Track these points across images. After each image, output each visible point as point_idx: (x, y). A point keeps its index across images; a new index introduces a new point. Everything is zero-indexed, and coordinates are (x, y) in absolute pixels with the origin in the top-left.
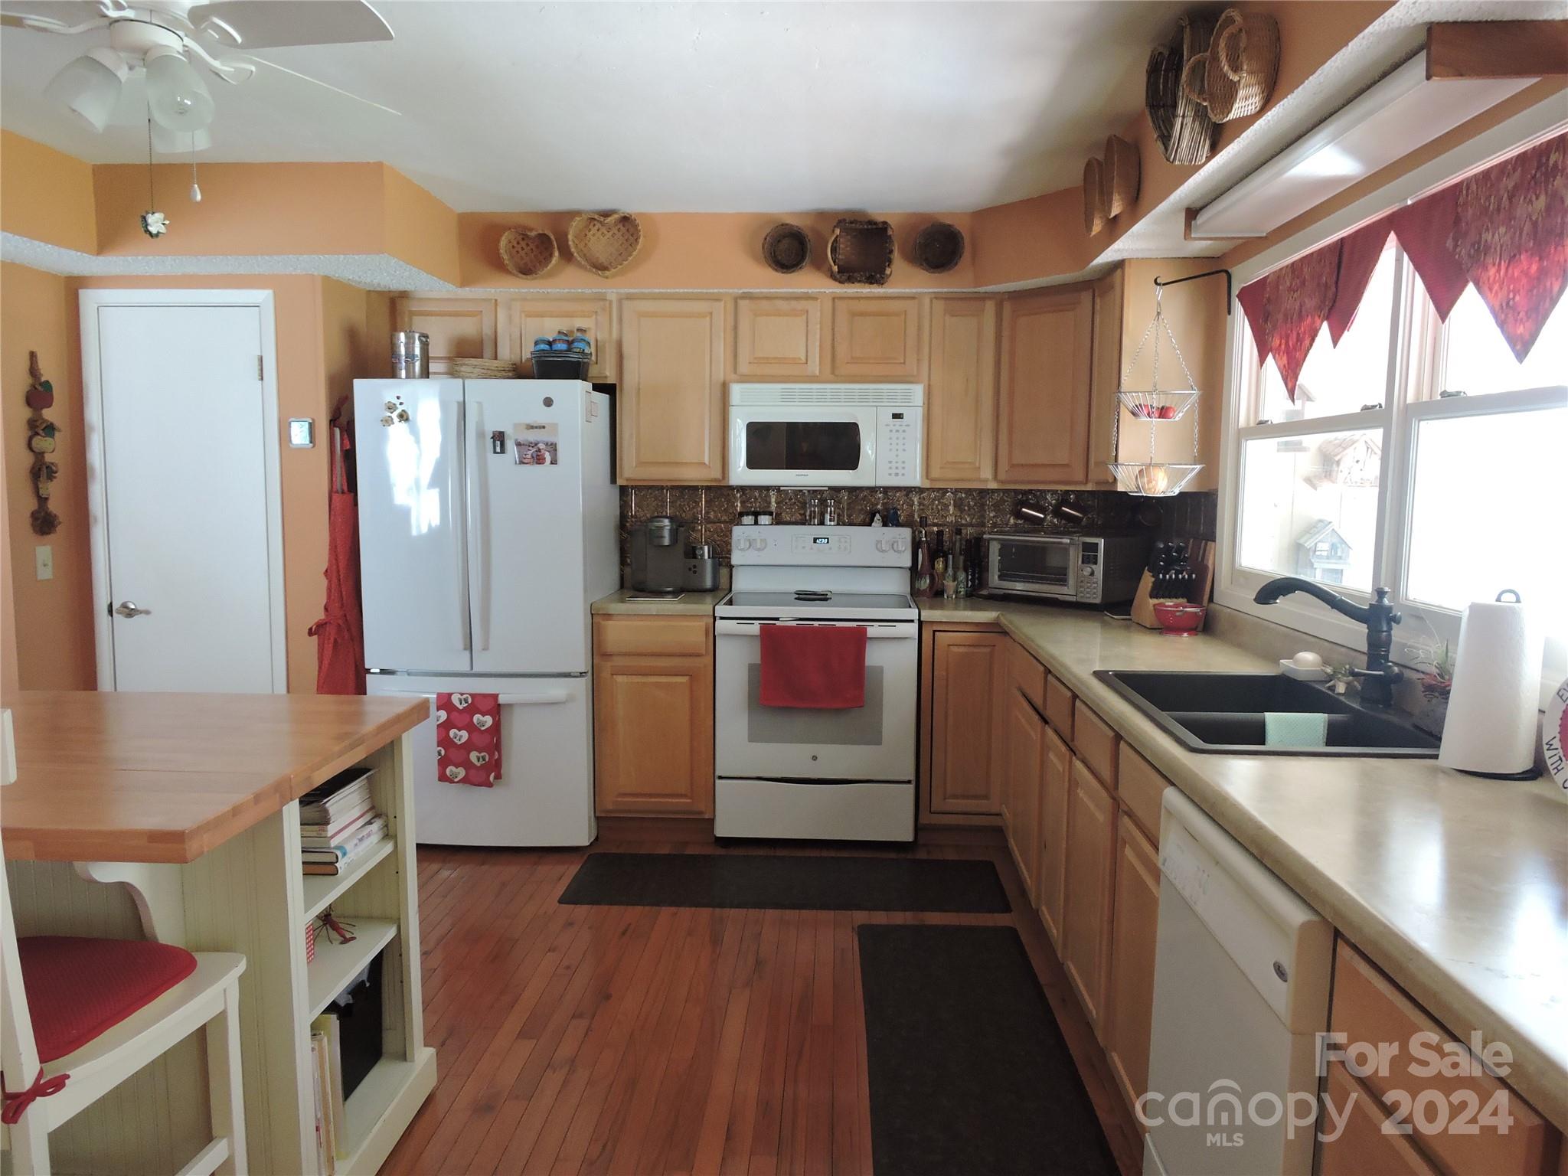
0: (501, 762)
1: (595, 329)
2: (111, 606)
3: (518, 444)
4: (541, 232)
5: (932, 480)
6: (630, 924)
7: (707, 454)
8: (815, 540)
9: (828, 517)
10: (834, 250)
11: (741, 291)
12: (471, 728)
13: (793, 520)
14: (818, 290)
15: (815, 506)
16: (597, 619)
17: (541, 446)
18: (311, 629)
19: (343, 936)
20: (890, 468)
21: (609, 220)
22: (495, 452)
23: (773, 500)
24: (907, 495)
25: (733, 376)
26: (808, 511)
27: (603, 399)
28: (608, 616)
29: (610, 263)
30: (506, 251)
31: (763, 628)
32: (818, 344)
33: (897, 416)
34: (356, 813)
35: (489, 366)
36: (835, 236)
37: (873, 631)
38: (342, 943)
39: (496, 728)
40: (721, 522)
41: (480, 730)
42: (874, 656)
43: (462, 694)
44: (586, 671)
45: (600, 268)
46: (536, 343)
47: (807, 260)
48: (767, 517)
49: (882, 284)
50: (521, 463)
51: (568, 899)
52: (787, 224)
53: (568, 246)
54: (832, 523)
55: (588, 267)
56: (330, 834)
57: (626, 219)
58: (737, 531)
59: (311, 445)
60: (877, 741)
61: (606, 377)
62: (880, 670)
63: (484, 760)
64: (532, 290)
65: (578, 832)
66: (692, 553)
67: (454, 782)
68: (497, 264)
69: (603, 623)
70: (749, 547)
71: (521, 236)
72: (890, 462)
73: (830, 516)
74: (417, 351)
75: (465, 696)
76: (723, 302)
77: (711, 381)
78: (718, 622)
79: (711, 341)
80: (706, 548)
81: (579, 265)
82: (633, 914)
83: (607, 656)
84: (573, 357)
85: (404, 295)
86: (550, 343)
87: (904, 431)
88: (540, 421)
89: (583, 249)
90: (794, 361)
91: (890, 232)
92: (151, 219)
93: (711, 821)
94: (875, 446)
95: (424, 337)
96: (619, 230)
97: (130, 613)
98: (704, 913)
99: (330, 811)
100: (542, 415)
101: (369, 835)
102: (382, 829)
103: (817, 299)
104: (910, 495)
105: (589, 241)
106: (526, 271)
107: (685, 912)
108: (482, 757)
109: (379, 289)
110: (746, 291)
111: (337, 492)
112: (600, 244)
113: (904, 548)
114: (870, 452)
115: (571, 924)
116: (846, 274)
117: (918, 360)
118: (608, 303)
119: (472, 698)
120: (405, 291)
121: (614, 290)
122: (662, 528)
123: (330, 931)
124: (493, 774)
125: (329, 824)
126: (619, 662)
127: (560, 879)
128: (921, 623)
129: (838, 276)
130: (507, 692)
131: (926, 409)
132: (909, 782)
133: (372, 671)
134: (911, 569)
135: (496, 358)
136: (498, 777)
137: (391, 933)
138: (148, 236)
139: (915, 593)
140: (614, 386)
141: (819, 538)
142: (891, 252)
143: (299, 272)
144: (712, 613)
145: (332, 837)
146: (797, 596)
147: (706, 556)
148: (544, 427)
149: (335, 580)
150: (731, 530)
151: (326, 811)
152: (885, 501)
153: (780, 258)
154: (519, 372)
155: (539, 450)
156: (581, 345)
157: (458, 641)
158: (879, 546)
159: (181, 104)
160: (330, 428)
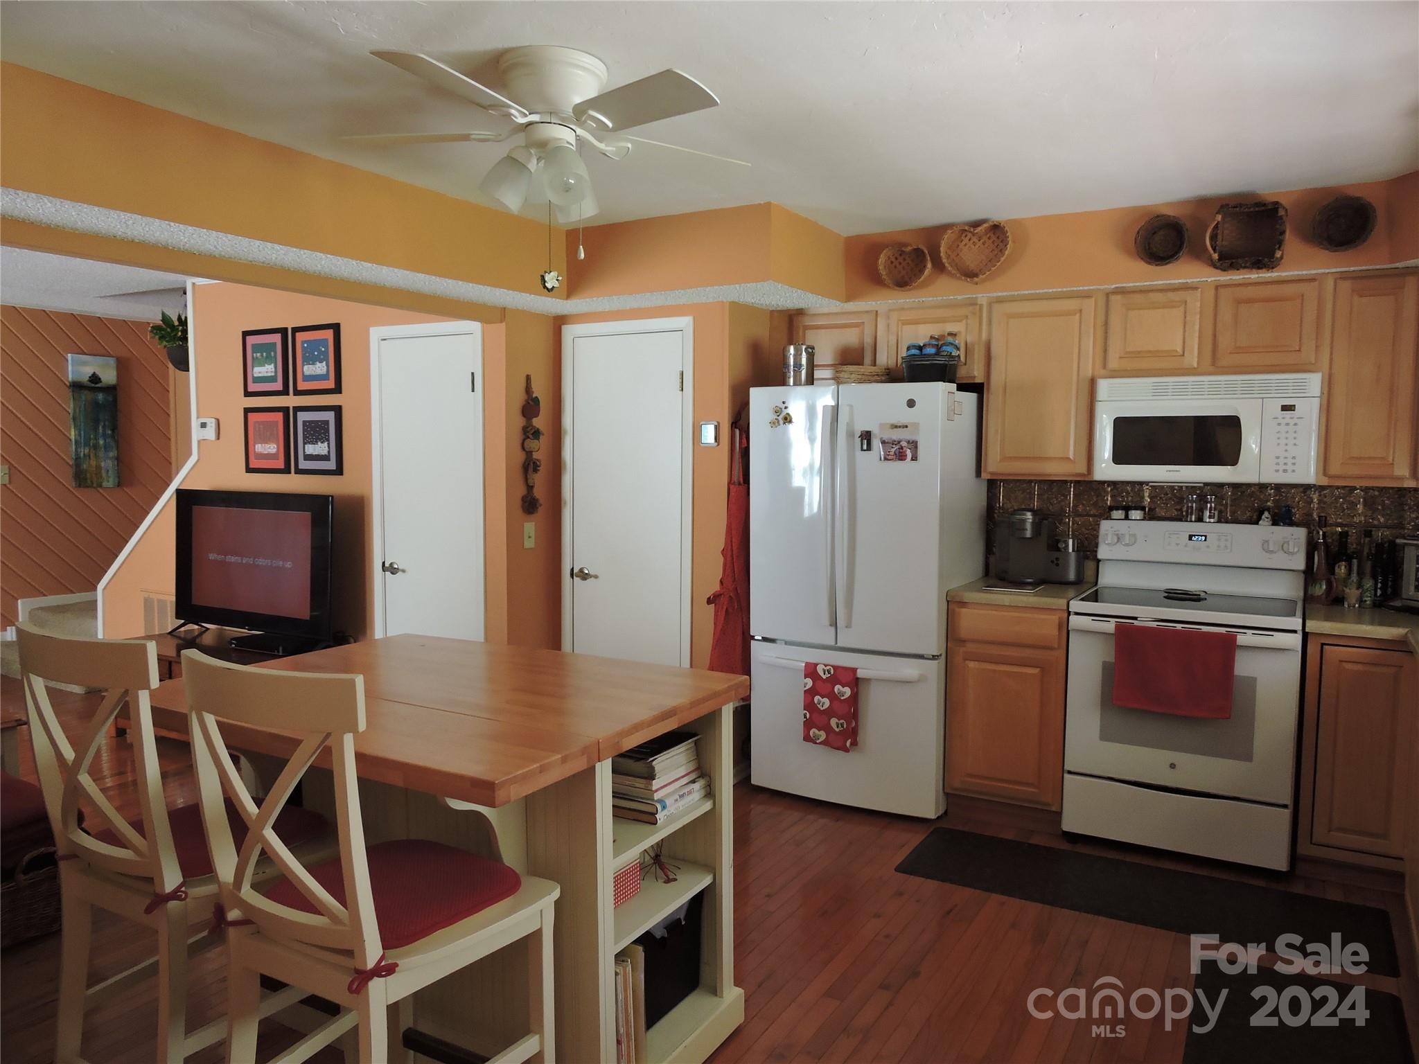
0: (857, 731)
1: (965, 332)
2: (572, 570)
3: (883, 442)
4: (915, 247)
5: (1330, 477)
6: (956, 906)
7: (1072, 449)
8: (1190, 537)
9: (1207, 513)
10: (1214, 238)
11: (1114, 286)
12: (833, 697)
13: (1168, 515)
14: (1198, 280)
15: (1192, 501)
16: (953, 605)
17: (904, 444)
18: (709, 599)
19: (667, 876)
20: (1278, 464)
21: (979, 229)
22: (862, 450)
23: (1146, 494)
24: (1304, 492)
25: (1103, 372)
26: (1186, 506)
27: (970, 398)
28: (963, 604)
29: (980, 271)
30: (885, 267)
31: (1119, 627)
32: (1197, 334)
33: (1285, 408)
34: (682, 771)
35: (864, 372)
36: (1216, 222)
37: (1244, 639)
38: (665, 882)
39: (855, 698)
40: (1091, 516)
41: (840, 699)
42: (1244, 666)
43: (826, 666)
44: (938, 654)
45: (970, 275)
46: (908, 349)
47: (1185, 250)
48: (1139, 512)
49: (1273, 268)
50: (886, 459)
51: (906, 868)
52: (1163, 216)
53: (940, 258)
54: (1212, 520)
55: (958, 275)
56: (654, 788)
57: (996, 228)
58: (1105, 526)
59: (716, 444)
60: (1248, 756)
61: (975, 377)
62: (1251, 682)
63: (842, 727)
64: (907, 300)
65: (926, 804)
66: (1055, 545)
67: (816, 743)
68: (876, 280)
69: (957, 610)
70: (1118, 541)
71: (900, 253)
72: (1278, 458)
73: (1210, 513)
74: (804, 361)
75: (828, 668)
76: (1093, 299)
77: (1078, 375)
78: (1072, 618)
79: (1080, 339)
80: (1071, 542)
81: (950, 274)
82: (963, 895)
83: (963, 642)
84: (940, 360)
85: (800, 312)
86: (920, 348)
87: (1295, 424)
88: (903, 421)
89: (955, 258)
90: (1171, 354)
91: (1281, 212)
92: (547, 277)
93: (1059, 814)
94: (1259, 441)
95: (811, 348)
96: (989, 238)
97: (584, 576)
98: (1033, 909)
99: (656, 769)
100: (906, 415)
101: (690, 793)
102: (704, 788)
103: (1196, 288)
104: (1308, 492)
105: (961, 251)
106: (902, 283)
107: (1015, 903)
108: (841, 724)
109: (778, 309)
110: (1117, 285)
111: (734, 484)
112: (971, 253)
113: (1296, 550)
114: (1254, 446)
115: (901, 894)
116: (1228, 261)
117: (1317, 347)
118: (978, 307)
119: (834, 669)
120: (802, 309)
121: (985, 295)
122: (1024, 521)
123: (659, 870)
124: (850, 740)
125: (654, 779)
126: (970, 647)
127: (903, 846)
128: (1306, 635)
129: (1218, 264)
130: (866, 667)
131: (1325, 402)
132: (1285, 806)
133: (756, 638)
134: (1305, 572)
135: (874, 364)
136: (854, 743)
137: (707, 881)
138: (546, 290)
139: (1308, 599)
140: (982, 384)
141: (1195, 536)
142: (1283, 233)
143: (711, 300)
144: (1066, 608)
145: (656, 791)
146: (1166, 594)
147: (1071, 549)
148: (907, 427)
149: (729, 559)
150: (1099, 525)
151: (653, 768)
152: (1277, 498)
153: (1155, 250)
154: (892, 376)
155: (902, 448)
156: (949, 349)
157: (825, 618)
158: (1266, 545)
159: (567, 183)
160: (732, 429)
